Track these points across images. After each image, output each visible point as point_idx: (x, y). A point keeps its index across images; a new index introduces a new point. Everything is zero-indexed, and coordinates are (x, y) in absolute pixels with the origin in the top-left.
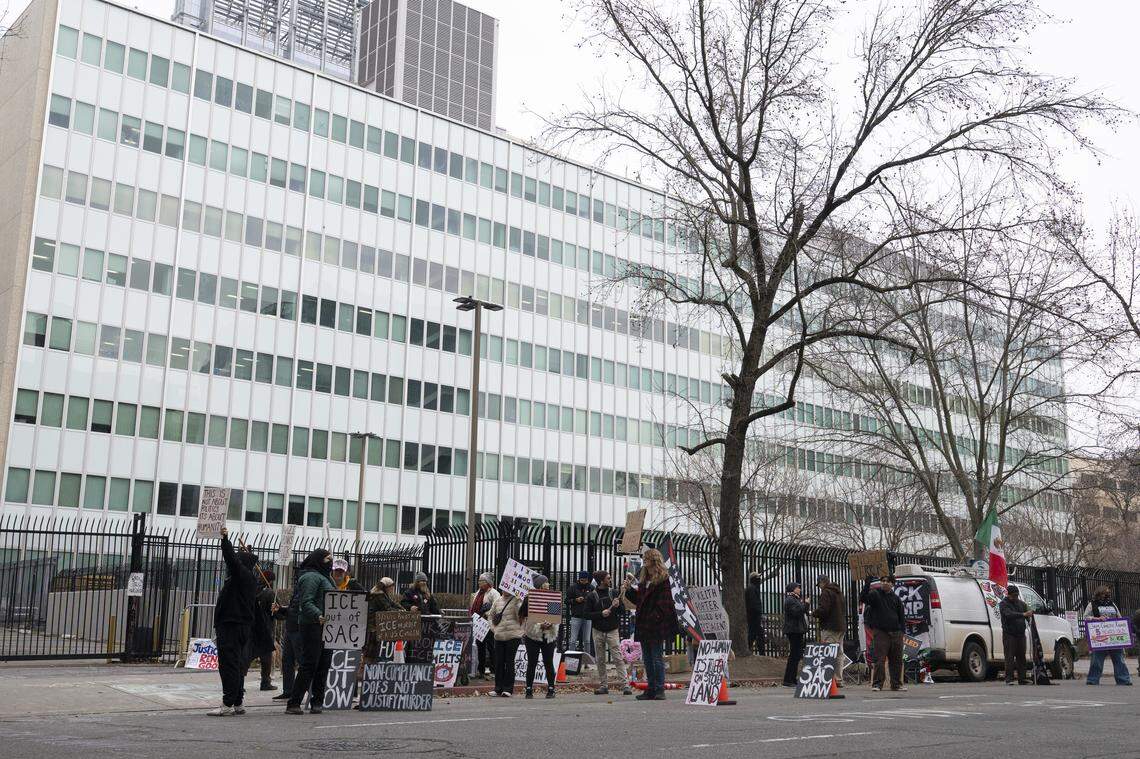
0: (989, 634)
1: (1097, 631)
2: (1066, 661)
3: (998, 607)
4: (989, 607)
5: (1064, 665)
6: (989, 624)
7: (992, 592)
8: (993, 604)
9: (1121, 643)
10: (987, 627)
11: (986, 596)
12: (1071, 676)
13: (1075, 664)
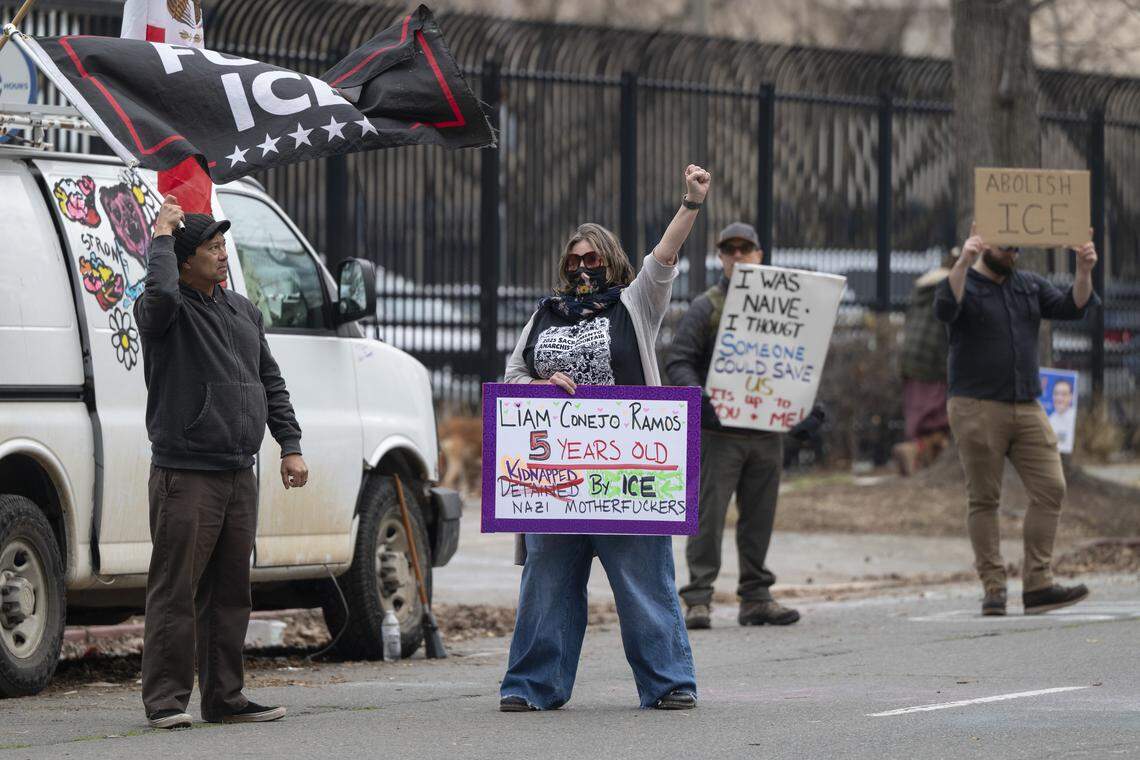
0: (87, 448)
1: (538, 439)
2: (399, 563)
3: (127, 305)
4: (90, 302)
5: (391, 587)
6: (85, 394)
7: (105, 233)
8: (109, 294)
9: (638, 511)
10: (75, 412)
11: (78, 250)
12: (424, 641)
13: (436, 572)
